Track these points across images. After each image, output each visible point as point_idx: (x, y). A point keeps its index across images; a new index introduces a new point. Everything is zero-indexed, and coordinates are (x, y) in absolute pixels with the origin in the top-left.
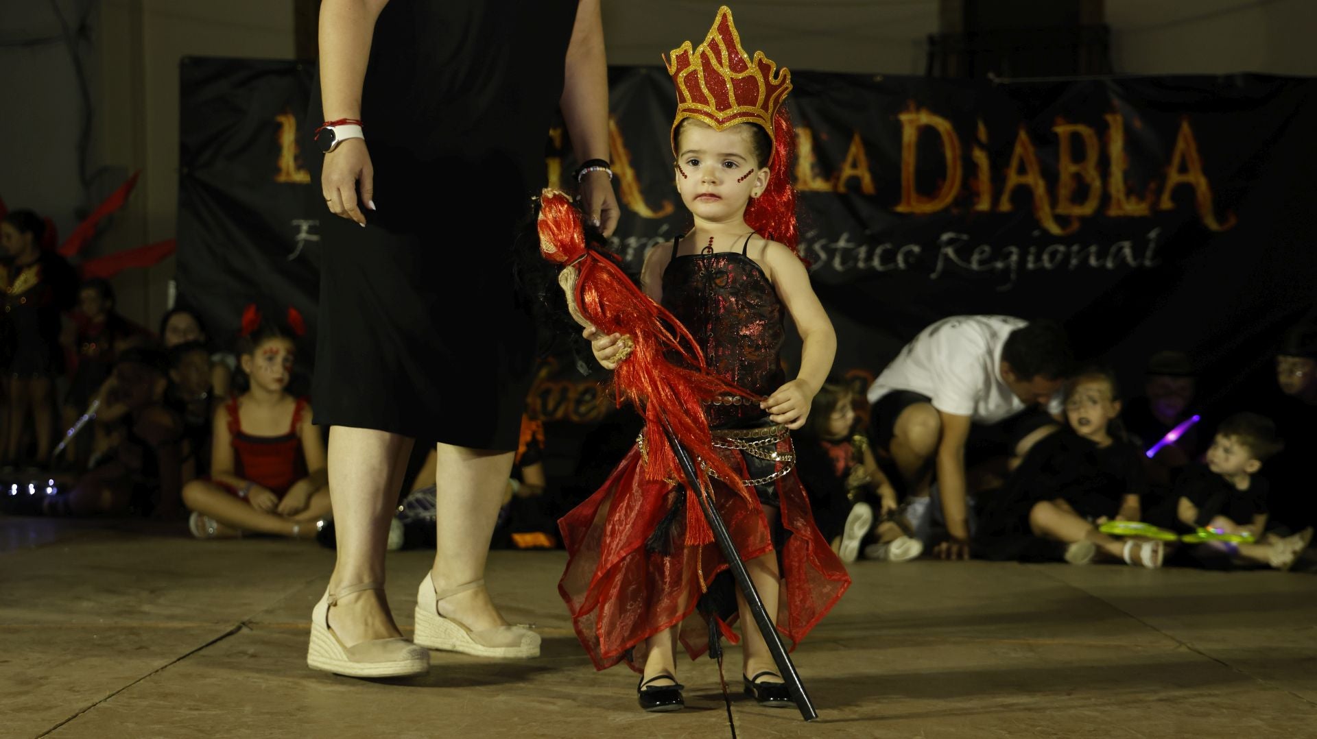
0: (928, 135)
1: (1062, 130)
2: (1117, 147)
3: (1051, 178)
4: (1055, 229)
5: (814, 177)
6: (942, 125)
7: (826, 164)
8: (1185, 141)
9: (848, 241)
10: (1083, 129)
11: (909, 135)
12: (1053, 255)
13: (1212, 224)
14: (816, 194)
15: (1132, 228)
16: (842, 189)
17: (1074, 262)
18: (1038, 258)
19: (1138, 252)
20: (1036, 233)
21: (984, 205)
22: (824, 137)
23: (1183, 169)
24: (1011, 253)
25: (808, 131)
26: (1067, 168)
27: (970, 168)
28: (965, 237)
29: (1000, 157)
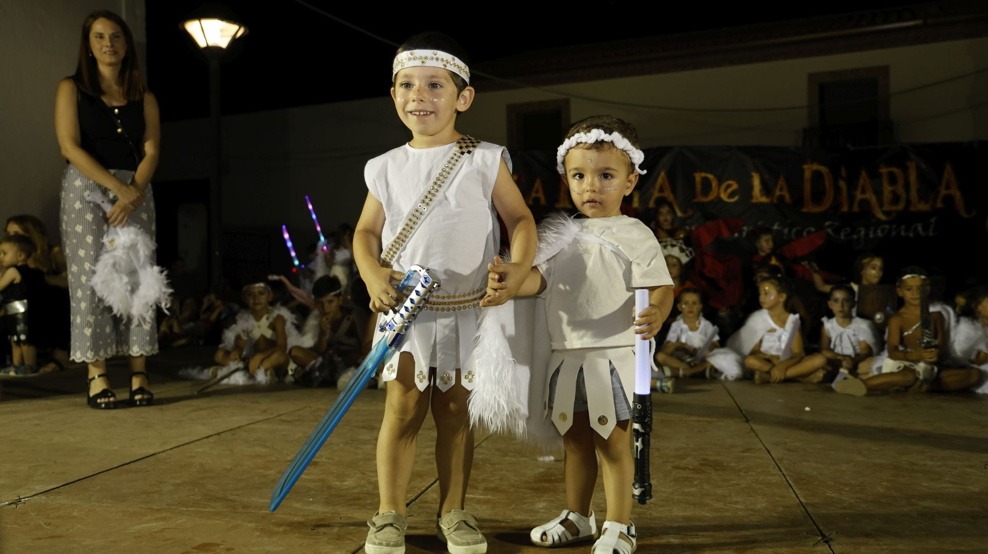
0: (817, 175)
1: (884, 170)
2: (913, 177)
3: (879, 193)
4: (882, 217)
5: (761, 196)
6: (824, 169)
7: (767, 189)
8: (948, 173)
9: (779, 226)
10: (895, 170)
11: (808, 174)
12: (883, 231)
13: (964, 215)
14: (762, 204)
15: (922, 217)
16: (775, 201)
17: (894, 233)
18: (875, 232)
19: (926, 228)
20: (874, 220)
21: (845, 209)
22: (766, 176)
23: (948, 187)
24: (860, 231)
25: (758, 175)
26: (887, 189)
27: (837, 190)
28: (837, 224)
29: (852, 184)
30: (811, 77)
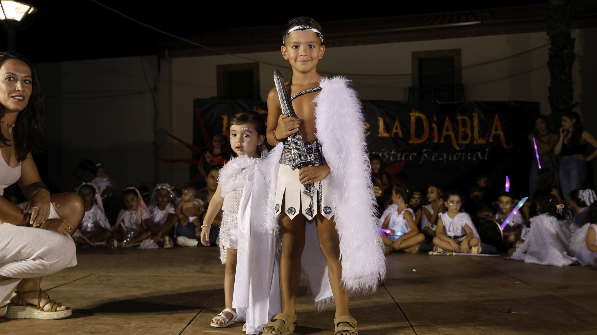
0: (418, 119)
1: (459, 118)
2: (476, 123)
4: (457, 148)
5: (384, 132)
6: (423, 116)
7: (388, 128)
8: (497, 121)
9: (395, 152)
10: (466, 118)
11: (413, 119)
12: (457, 157)
13: (506, 147)
14: (384, 138)
15: (481, 148)
17: (463, 158)
18: (452, 157)
19: (483, 155)
20: (452, 149)
21: (436, 141)
22: (387, 120)
23: (496, 130)
24: (444, 155)
25: (382, 119)
26: (461, 129)
27: (431, 129)
28: (430, 150)
29: (441, 126)
30: (414, 54)
